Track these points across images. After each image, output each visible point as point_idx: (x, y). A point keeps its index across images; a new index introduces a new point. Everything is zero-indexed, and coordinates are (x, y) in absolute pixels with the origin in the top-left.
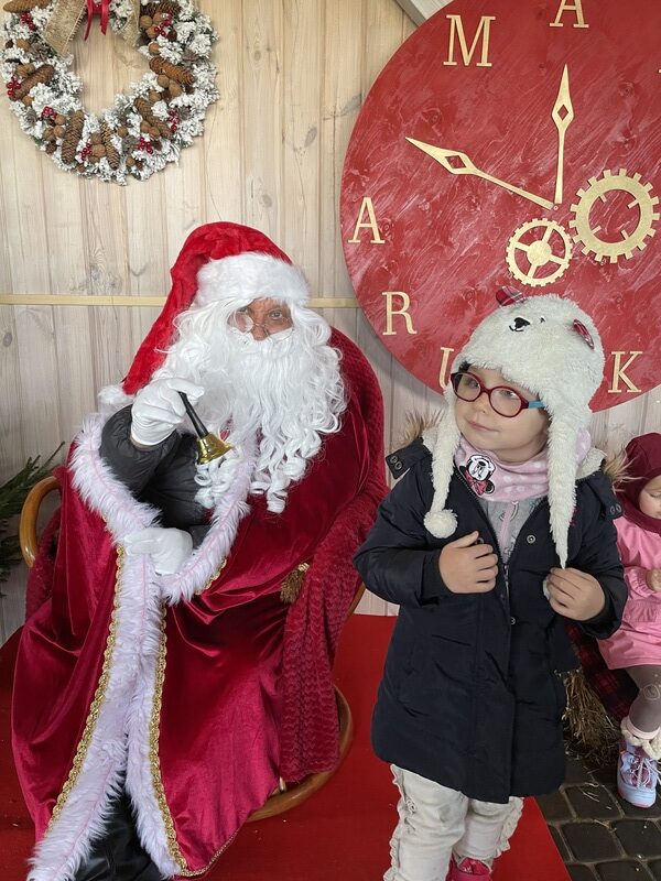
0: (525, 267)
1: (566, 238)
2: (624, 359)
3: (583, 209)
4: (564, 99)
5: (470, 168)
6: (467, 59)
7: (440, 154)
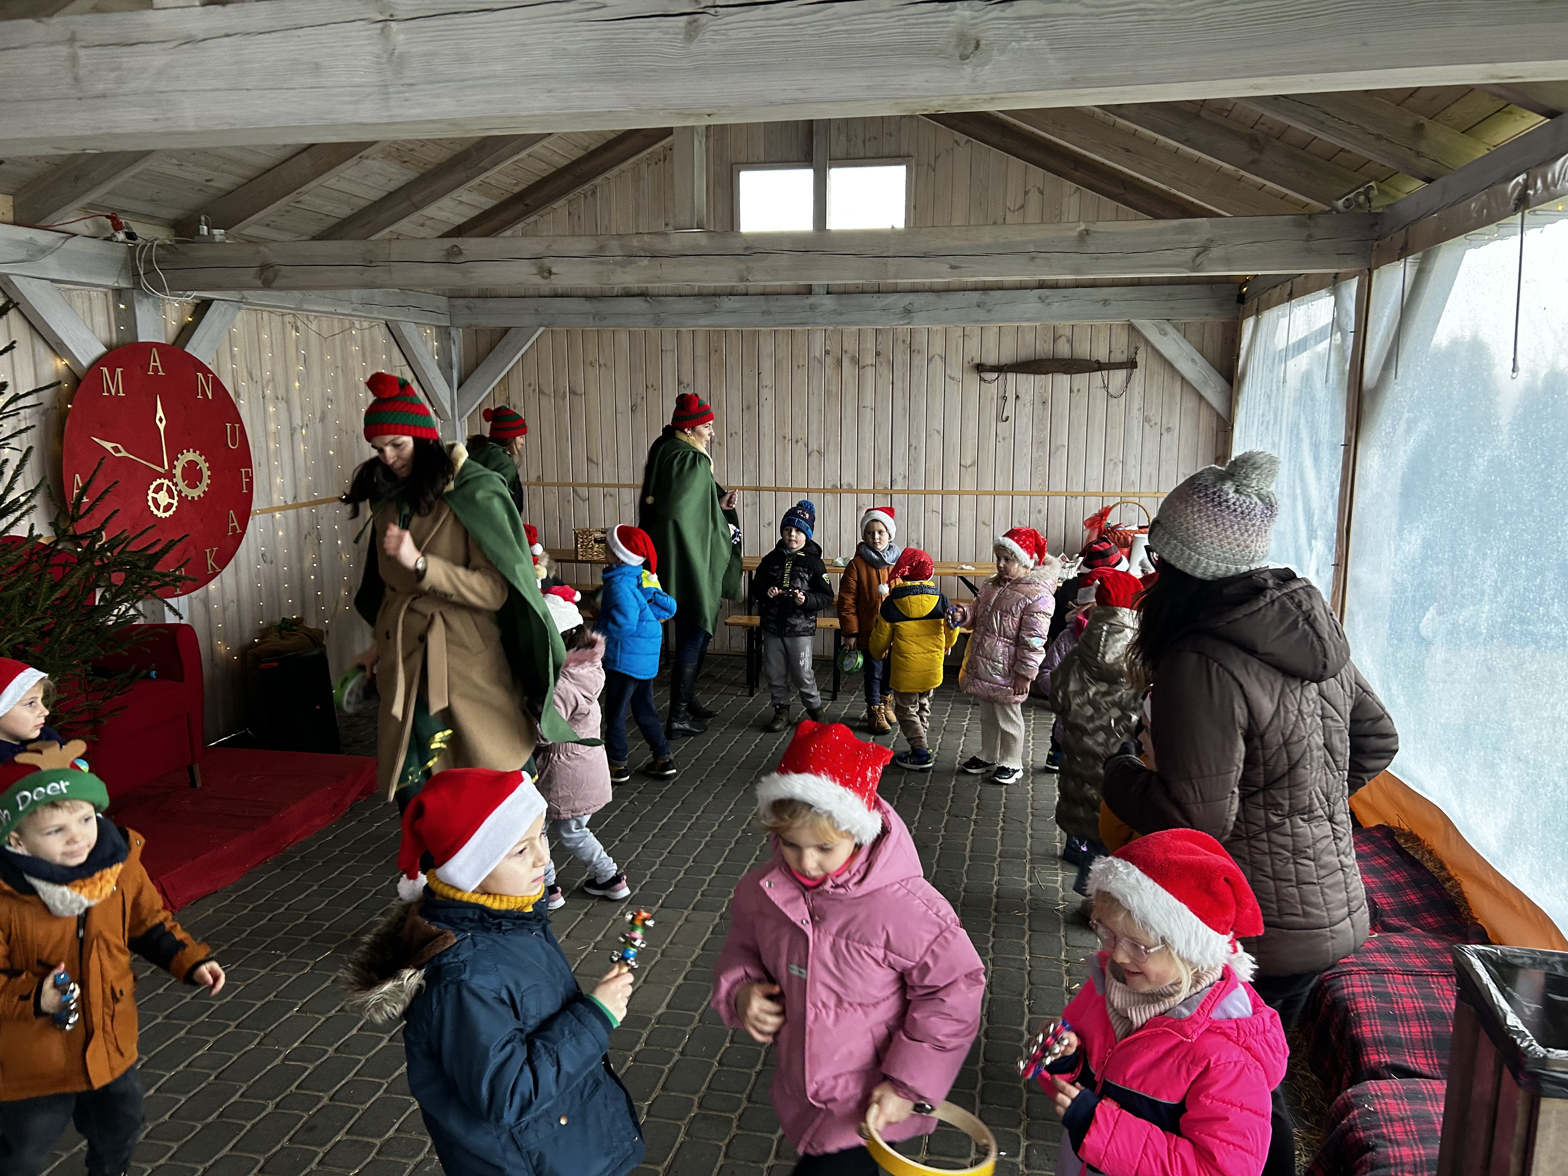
0: (158, 507)
1: (173, 488)
2: (211, 552)
3: (178, 472)
4: (160, 413)
5: (124, 454)
6: (113, 391)
7: (108, 446)
